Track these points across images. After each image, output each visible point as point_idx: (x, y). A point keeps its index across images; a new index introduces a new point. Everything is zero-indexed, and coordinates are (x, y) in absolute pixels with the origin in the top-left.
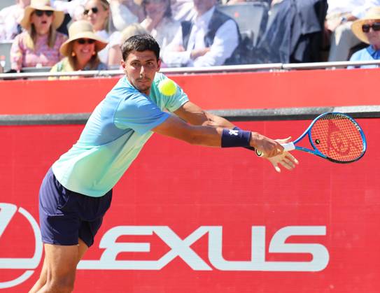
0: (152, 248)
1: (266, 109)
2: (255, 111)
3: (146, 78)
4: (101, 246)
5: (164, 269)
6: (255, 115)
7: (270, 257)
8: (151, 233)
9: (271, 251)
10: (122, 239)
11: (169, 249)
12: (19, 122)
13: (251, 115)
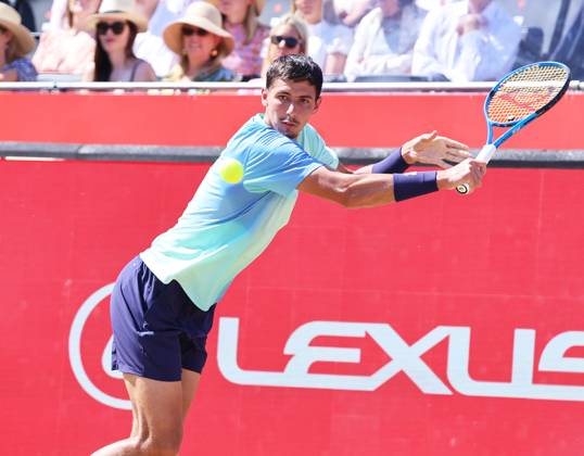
0: (363, 357)
1: (545, 150)
2: (528, 152)
3: (294, 120)
4: (287, 351)
5: (380, 389)
6: (529, 159)
7: (540, 377)
8: (363, 335)
9: (542, 367)
10: (320, 341)
11: (388, 359)
12: (175, 157)
13: (523, 159)
